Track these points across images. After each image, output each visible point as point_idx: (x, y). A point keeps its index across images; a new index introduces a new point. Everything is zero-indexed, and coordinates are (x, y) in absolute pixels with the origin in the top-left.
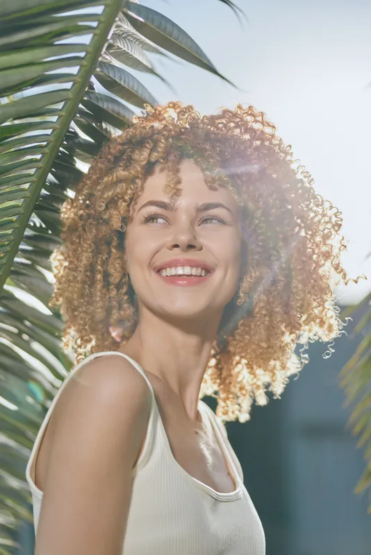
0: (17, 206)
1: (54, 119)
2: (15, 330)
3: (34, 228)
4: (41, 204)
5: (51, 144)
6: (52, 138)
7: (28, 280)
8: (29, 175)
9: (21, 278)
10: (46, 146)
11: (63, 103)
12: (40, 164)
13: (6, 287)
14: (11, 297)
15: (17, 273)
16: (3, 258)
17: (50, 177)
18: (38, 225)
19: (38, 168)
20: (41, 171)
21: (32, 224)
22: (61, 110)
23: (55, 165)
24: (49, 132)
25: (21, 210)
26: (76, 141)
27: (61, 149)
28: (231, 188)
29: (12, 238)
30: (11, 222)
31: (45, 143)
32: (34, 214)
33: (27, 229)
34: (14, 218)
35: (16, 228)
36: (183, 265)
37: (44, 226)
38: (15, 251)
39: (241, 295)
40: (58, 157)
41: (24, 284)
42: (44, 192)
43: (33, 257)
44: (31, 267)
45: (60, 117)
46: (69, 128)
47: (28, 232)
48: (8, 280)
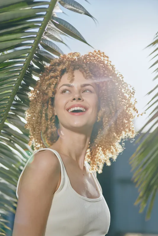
0: (10, 93)
1: (24, 60)
2: (8, 139)
3: (16, 101)
4: (19, 92)
5: (23, 69)
6: (23, 67)
7: (13, 120)
8: (15, 81)
9: (11, 120)
10: (21, 70)
11: (28, 54)
12: (19, 77)
13: (5, 123)
14: (7, 127)
15: (9, 118)
16: (4, 112)
17: (23, 82)
18: (18, 99)
19: (18, 78)
20: (19, 79)
21: (15, 99)
22: (27, 57)
23: (24, 77)
24: (22, 65)
25: (11, 94)
26: (33, 68)
27: (27, 71)
28: (93, 78)
29: (8, 104)
30: (8, 98)
31: (21, 69)
32: (16, 96)
33: (14, 101)
34: (9, 97)
35: (9, 101)
36: (77, 107)
37: (20, 100)
38: (9, 109)
39: (99, 118)
40: (25, 74)
41: (12, 122)
42: (20, 87)
43: (16, 112)
44: (15, 115)
45: (27, 59)
46: (30, 63)
47: (14, 102)
48: (6, 120)
